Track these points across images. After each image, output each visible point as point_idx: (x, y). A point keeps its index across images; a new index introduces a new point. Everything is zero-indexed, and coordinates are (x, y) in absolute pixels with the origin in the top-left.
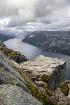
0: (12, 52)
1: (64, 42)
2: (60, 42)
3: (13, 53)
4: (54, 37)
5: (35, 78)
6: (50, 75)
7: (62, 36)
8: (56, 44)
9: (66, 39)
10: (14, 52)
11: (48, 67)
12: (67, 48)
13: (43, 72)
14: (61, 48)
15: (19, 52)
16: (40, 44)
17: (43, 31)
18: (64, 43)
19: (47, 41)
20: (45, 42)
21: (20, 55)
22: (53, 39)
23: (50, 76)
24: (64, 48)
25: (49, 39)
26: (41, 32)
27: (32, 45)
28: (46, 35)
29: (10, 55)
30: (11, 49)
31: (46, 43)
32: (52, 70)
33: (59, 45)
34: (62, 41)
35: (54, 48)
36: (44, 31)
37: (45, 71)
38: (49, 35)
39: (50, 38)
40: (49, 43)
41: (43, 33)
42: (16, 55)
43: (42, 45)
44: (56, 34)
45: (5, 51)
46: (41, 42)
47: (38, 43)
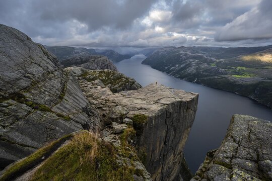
0: (122, 78)
1: (213, 66)
2: (206, 65)
4: (195, 58)
5: (115, 117)
6: (150, 116)
7: (210, 57)
8: (197, 69)
9: (218, 61)
10: (125, 78)
11: (156, 102)
13: (141, 109)
14: (206, 76)
15: (133, 79)
16: (169, 68)
17: (177, 47)
18: (213, 68)
19: (183, 64)
20: (177, 66)
21: (134, 83)
22: (193, 61)
23: (151, 119)
24: (212, 78)
25: (185, 60)
26: (172, 49)
27: (157, 69)
28: (181, 54)
29: (120, 82)
30: (122, 74)
31: (180, 68)
32: (160, 108)
33: (203, 72)
34: (209, 65)
35: (192, 75)
36: (179, 48)
37: (145, 109)
38: (186, 55)
39: (188, 58)
40: (184, 68)
41: (176, 50)
43: (172, 70)
44: (199, 53)
45: (113, 75)
46: (171, 65)
47: (167, 67)
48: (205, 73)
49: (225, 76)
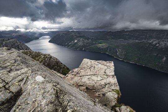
0: (40, 55)
1: (90, 41)
2: (87, 41)
3: (43, 57)
4: (81, 37)
7: (88, 36)
8: (83, 43)
9: (91, 38)
10: (43, 55)
12: (92, 46)
15: (49, 55)
20: (73, 42)
21: (51, 57)
22: (80, 39)
26: (68, 32)
29: (39, 59)
30: (38, 52)
33: (86, 44)
35: (81, 46)
38: (76, 35)
42: (46, 58)
43: (70, 45)
44: (82, 34)
45: (31, 56)
46: (69, 42)
47: (67, 43)
48: (87, 45)
49: (96, 45)
